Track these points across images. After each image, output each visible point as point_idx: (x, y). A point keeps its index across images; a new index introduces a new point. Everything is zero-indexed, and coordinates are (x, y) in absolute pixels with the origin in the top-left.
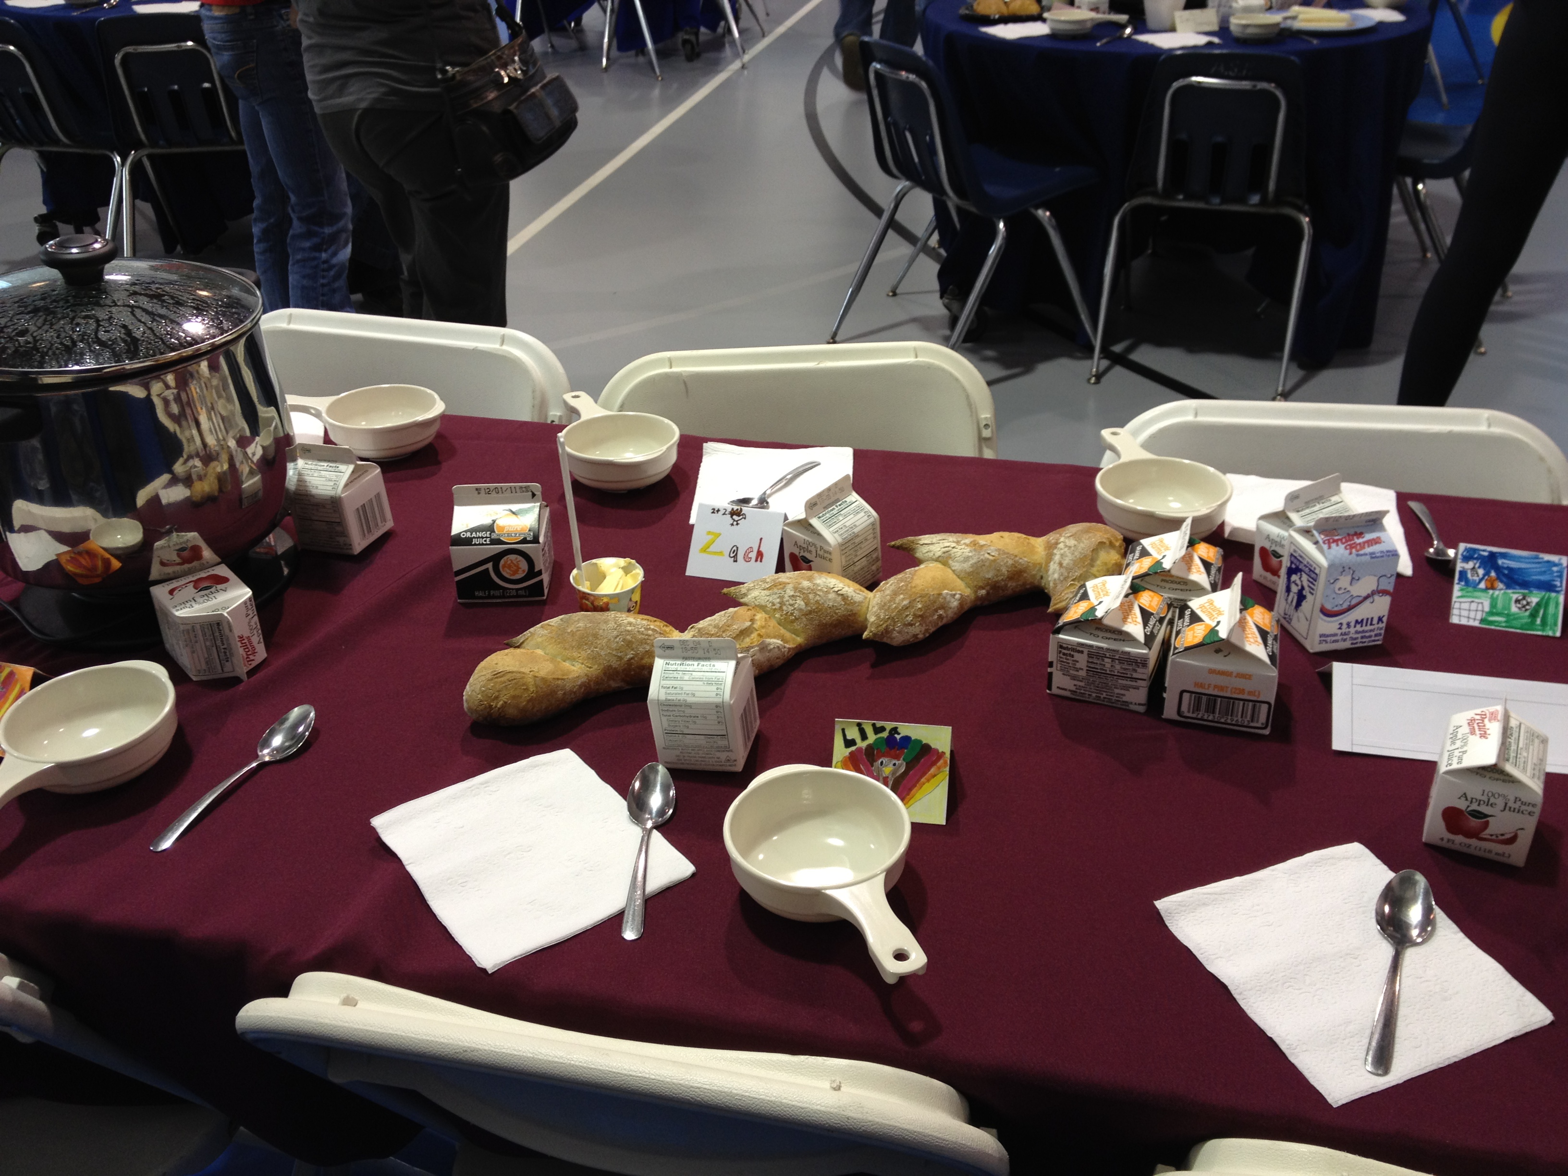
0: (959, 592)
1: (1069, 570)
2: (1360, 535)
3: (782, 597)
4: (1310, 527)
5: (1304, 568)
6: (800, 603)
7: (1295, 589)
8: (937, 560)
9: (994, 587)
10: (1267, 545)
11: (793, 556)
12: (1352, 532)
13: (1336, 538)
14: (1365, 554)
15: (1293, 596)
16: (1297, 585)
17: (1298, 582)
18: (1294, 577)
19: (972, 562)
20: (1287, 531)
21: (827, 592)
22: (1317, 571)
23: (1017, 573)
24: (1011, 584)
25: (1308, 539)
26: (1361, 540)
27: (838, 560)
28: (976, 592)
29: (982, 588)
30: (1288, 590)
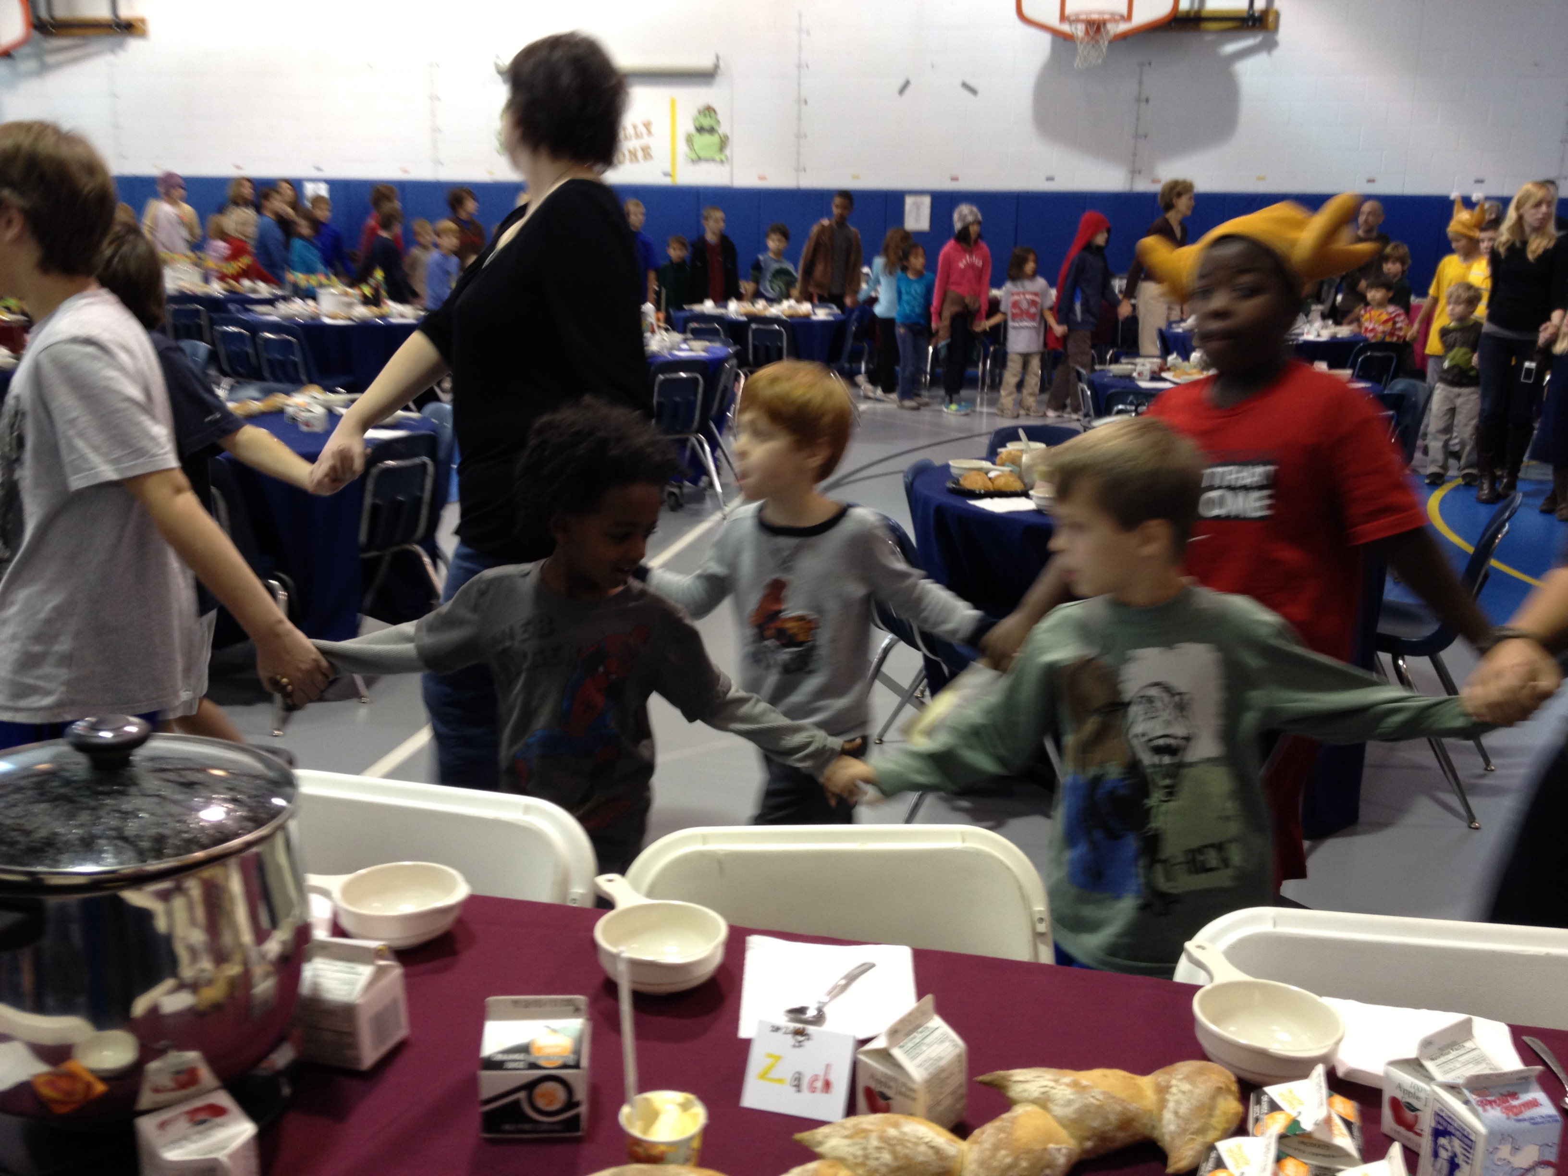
0: (1063, 1146)
1: (1187, 1120)
2: (1514, 1095)
3: (865, 1149)
4: (1458, 1084)
5: (1453, 1131)
6: (887, 1157)
7: (1444, 1154)
8: (1035, 1102)
9: (1102, 1137)
10: (1399, 1095)
11: (869, 1092)
12: (1504, 1091)
13: (1489, 1098)
14: (1524, 1120)
15: (1443, 1164)
16: (1447, 1150)
17: (1449, 1148)
18: (1442, 1141)
19: (1076, 1106)
20: (1429, 1085)
21: (916, 1144)
22: (1473, 1137)
23: (1127, 1122)
24: (1121, 1135)
25: (1454, 1096)
26: (1515, 1103)
27: (923, 1100)
28: (1080, 1143)
29: (1088, 1139)
30: (1436, 1155)
